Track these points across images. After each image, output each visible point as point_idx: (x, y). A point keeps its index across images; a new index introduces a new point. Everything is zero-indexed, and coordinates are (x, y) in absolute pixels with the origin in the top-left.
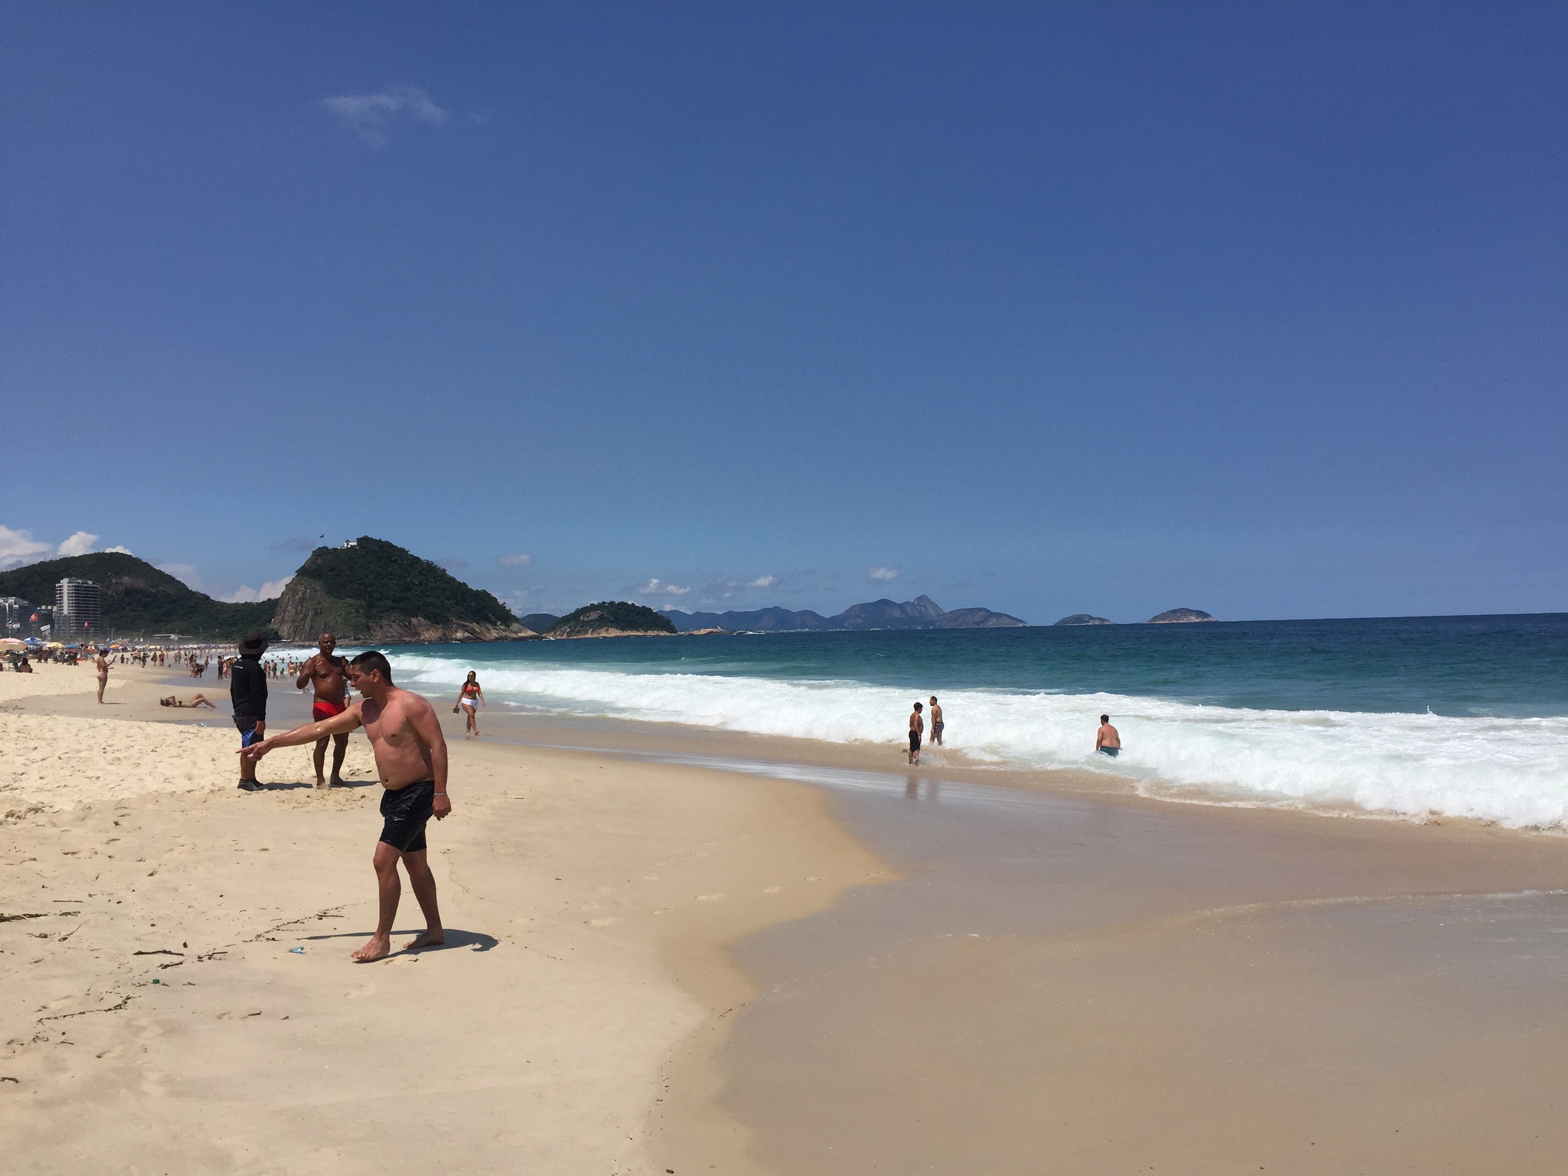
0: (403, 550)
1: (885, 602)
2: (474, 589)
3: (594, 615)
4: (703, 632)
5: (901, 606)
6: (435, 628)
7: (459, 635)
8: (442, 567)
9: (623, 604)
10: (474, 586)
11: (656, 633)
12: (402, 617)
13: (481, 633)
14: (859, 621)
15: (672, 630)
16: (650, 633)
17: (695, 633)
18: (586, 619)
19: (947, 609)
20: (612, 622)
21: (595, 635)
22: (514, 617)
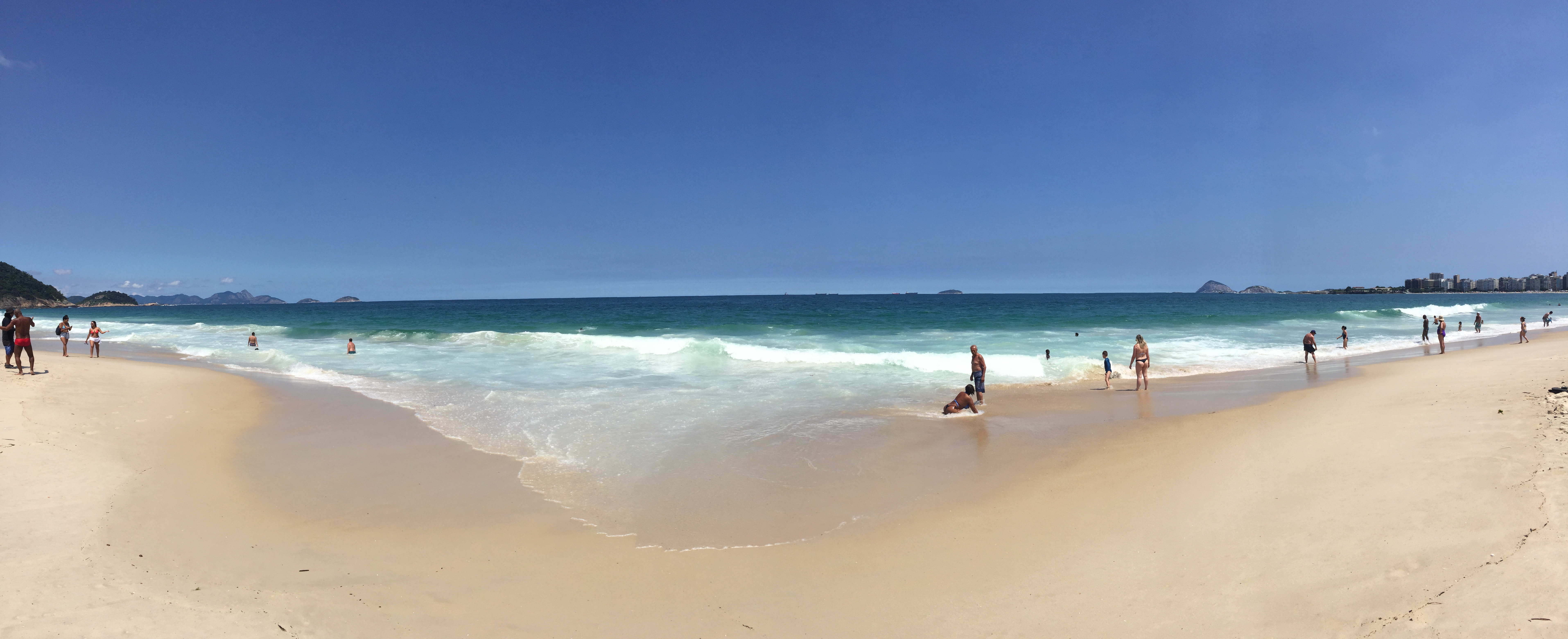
0: (12, 267)
1: (228, 293)
2: (46, 284)
3: (101, 297)
4: (149, 304)
5: (235, 294)
6: (28, 302)
7: (39, 305)
8: (31, 274)
9: (114, 292)
10: (46, 283)
11: (129, 305)
12: (12, 297)
13: (50, 304)
14: (218, 300)
15: (136, 304)
16: (126, 305)
17: (146, 305)
18: (97, 298)
19: (254, 296)
20: (109, 300)
21: (102, 306)
22: (65, 297)
